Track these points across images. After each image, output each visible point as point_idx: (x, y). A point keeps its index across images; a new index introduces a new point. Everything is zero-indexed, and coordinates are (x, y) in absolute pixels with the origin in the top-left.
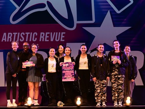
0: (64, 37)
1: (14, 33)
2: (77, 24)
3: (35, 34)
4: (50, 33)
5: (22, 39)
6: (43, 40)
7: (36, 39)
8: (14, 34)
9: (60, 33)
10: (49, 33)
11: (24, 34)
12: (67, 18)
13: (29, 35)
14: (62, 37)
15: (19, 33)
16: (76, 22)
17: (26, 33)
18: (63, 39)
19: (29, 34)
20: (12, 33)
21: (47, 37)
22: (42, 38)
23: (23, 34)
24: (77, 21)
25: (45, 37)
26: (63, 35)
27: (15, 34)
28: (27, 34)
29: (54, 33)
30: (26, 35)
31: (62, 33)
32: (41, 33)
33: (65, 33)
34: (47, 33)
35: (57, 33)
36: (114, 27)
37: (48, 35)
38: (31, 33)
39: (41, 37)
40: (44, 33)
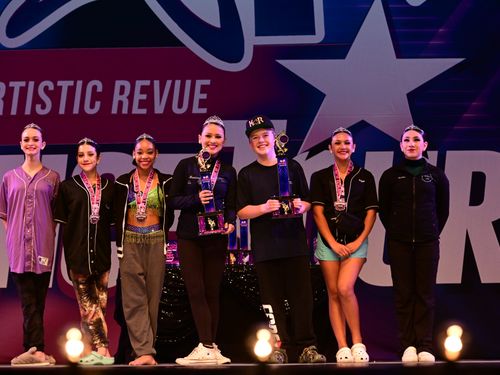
0: (204, 96)
1: (11, 84)
2: (257, 49)
3: (95, 88)
4: (152, 84)
5: (44, 107)
6: (125, 111)
7: (98, 104)
8: (13, 88)
9: (188, 83)
10: (147, 83)
11: (51, 87)
12: (218, 25)
13: (72, 90)
14: (199, 96)
15: (32, 84)
16: (251, 40)
17: (60, 83)
18: (202, 104)
19: (69, 87)
20: (7, 85)
21: (138, 96)
22: (121, 103)
23: (46, 88)
24: (257, 35)
25: (131, 98)
26: (204, 89)
27: (17, 85)
28: (65, 84)
29: (169, 83)
30: (58, 89)
31: (199, 83)
32: (118, 84)
33: (207, 82)
34: (139, 84)
35: (178, 83)
36: (398, 57)
37: (144, 90)
38: (80, 83)
39: (117, 97)
40: (127, 85)
